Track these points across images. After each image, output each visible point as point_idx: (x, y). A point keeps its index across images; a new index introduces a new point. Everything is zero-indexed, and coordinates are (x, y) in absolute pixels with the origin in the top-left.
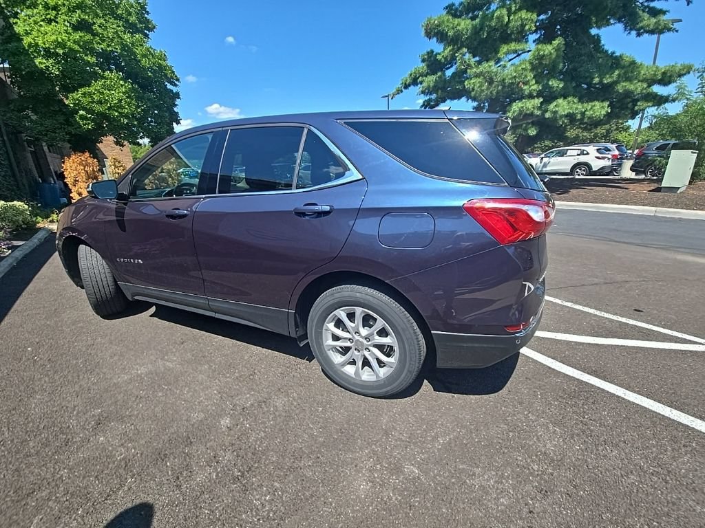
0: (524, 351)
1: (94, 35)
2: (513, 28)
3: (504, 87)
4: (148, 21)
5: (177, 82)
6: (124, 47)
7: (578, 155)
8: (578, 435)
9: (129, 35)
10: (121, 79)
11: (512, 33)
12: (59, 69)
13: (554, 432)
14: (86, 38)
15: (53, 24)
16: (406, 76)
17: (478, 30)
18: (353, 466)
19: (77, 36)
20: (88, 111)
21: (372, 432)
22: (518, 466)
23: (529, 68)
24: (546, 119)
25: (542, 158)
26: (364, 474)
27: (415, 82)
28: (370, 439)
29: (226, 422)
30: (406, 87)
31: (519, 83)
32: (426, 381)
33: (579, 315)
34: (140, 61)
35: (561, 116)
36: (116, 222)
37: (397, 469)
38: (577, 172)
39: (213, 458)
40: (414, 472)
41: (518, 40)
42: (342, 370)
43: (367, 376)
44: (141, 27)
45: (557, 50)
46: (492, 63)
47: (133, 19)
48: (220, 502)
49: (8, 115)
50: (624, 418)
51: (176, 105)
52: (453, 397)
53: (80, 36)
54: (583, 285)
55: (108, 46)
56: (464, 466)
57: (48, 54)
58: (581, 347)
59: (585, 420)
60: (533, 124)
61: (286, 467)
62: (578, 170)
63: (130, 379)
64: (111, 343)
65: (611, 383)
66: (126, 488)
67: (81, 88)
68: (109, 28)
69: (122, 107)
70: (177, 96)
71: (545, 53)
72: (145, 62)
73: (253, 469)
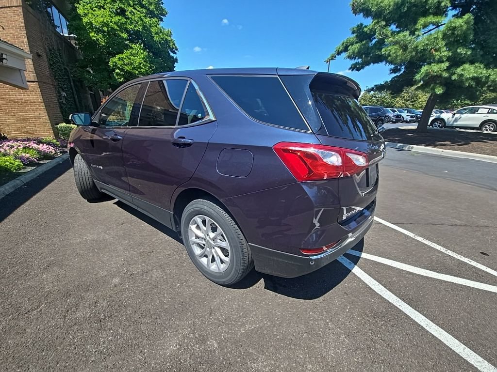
0: (356, 270)
1: (127, 18)
2: (431, 4)
3: (417, 53)
4: (162, 9)
5: (176, 51)
6: (144, 27)
7: (488, 113)
8: (362, 349)
9: (149, 19)
10: (142, 49)
11: (430, 8)
12: (104, 41)
13: (342, 342)
14: (123, 21)
15: (102, 9)
16: (339, 45)
17: (399, 5)
18: (175, 330)
19: (116, 19)
20: (122, 70)
21: (202, 309)
22: (296, 362)
23: (441, 37)
24: (452, 80)
25: (454, 114)
26: (178, 339)
27: (346, 49)
28: (198, 313)
29: (116, 280)
30: (339, 53)
31: (431, 49)
32: (262, 279)
33: (424, 249)
34: (153, 37)
35: (467, 79)
36: (90, 141)
37: (203, 340)
38: (485, 128)
39: (94, 303)
40: (213, 346)
41: (436, 14)
42: (200, 260)
43: (213, 267)
44: (157, 13)
45: (467, 23)
46: (407, 33)
47: (152, 7)
48: (81, 333)
49: (74, 69)
50: (414, 345)
51: (174, 67)
52: (276, 296)
53: (119, 19)
54: (442, 224)
55: (135, 26)
56: (253, 351)
57: (98, 31)
58: (410, 276)
59: (377, 338)
60: (441, 84)
61: (133, 320)
62: (487, 126)
63: (80, 242)
64: (83, 217)
65: (420, 312)
66: (39, 310)
67: (117, 54)
68: (137, 14)
69: (141, 68)
70: (176, 60)
71: (457, 25)
72: (156, 38)
73: (113, 316)
